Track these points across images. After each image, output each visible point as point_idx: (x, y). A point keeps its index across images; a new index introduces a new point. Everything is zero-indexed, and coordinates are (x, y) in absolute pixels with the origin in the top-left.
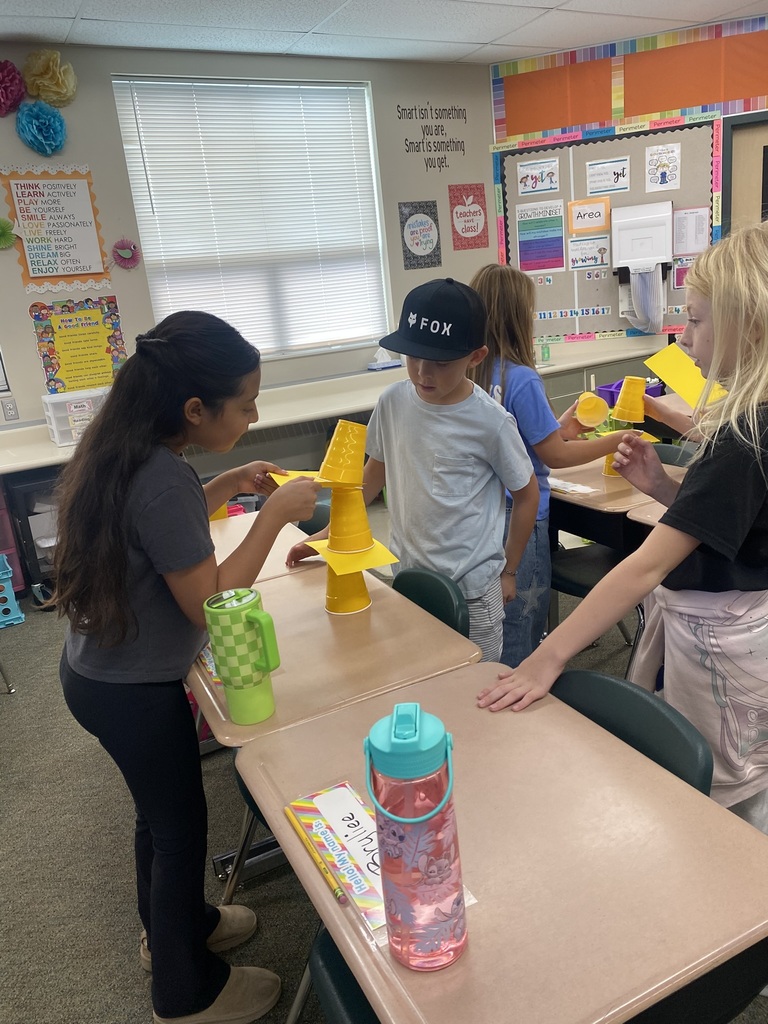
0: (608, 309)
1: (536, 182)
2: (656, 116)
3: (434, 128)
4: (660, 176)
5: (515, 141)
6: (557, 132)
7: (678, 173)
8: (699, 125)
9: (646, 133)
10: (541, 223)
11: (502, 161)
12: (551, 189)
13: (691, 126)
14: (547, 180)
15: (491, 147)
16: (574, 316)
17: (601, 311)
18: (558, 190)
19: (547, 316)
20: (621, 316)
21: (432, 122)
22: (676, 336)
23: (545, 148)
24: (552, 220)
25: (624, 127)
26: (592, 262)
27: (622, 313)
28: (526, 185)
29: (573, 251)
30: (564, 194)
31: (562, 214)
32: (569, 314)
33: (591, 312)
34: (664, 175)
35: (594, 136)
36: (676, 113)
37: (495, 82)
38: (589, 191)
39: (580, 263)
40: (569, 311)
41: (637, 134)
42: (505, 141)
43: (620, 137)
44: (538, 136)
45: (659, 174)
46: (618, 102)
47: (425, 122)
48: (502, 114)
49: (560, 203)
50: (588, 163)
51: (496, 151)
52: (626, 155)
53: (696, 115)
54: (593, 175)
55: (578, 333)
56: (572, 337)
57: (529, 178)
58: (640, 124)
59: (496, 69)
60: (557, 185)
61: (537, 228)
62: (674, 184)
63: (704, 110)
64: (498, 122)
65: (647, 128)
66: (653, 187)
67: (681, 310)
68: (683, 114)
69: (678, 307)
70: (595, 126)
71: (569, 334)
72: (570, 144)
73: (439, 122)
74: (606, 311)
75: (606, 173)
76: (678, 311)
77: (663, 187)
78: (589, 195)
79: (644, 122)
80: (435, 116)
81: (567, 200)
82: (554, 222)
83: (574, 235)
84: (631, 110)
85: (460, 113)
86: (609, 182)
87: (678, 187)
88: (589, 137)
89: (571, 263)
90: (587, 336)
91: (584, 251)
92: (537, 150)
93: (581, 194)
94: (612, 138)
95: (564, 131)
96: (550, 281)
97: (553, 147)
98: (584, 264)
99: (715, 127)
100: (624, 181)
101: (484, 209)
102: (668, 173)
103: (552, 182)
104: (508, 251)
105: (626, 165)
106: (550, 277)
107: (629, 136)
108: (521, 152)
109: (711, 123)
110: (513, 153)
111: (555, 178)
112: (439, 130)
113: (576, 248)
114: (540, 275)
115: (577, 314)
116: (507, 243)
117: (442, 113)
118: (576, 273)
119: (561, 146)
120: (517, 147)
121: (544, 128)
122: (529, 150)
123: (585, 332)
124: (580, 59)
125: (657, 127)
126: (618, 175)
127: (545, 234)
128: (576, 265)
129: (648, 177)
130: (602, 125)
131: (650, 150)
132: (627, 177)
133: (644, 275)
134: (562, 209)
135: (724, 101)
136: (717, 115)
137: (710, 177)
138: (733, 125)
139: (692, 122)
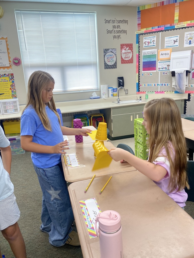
0: (169, 84)
1: (149, 43)
2: (189, 22)
3: (117, 26)
4: (189, 42)
5: (143, 31)
6: (156, 27)
9: (185, 28)
10: (149, 56)
11: (139, 37)
12: (153, 45)
14: (152, 43)
15: (136, 32)
16: (158, 86)
17: (167, 85)
18: (155, 46)
19: (150, 85)
20: (173, 87)
21: (116, 24)
22: (191, 94)
23: (152, 33)
24: (153, 55)
25: (178, 26)
26: (165, 69)
27: (173, 86)
28: (146, 44)
29: (159, 65)
30: (157, 47)
31: (156, 54)
32: (157, 85)
33: (164, 85)
34: (190, 42)
35: (168, 29)
37: (138, 12)
38: (165, 46)
39: (161, 69)
41: (182, 28)
42: (140, 30)
43: (177, 29)
44: (150, 29)
45: (188, 41)
46: (176, 18)
47: (114, 24)
48: (140, 22)
49: (156, 50)
50: (166, 38)
51: (137, 34)
52: (178, 35)
54: (167, 41)
55: (159, 91)
57: (147, 42)
58: (183, 25)
59: (139, 8)
60: (155, 44)
61: (148, 58)
62: (193, 45)
64: (138, 24)
65: (185, 26)
66: (186, 45)
69: (192, 85)
70: (169, 25)
71: (156, 91)
72: (160, 31)
73: (119, 24)
74: (168, 85)
75: (171, 41)
76: (192, 86)
77: (190, 45)
78: (165, 48)
79: (185, 24)
80: (117, 22)
81: (158, 49)
82: (154, 56)
83: (160, 60)
84: (180, 20)
85: (126, 22)
86: (172, 44)
88: (166, 29)
89: (158, 69)
90: (162, 92)
91: (162, 66)
92: (150, 33)
93: (163, 47)
94: (174, 29)
95: (158, 27)
96: (151, 74)
97: (155, 32)
98: (162, 70)
100: (177, 44)
101: (132, 52)
102: (192, 41)
103: (154, 43)
104: (139, 65)
105: (178, 38)
106: (152, 73)
107: (179, 29)
108: (145, 34)
110: (142, 34)
111: (155, 42)
112: (119, 27)
113: (160, 64)
114: (149, 72)
115: (159, 85)
116: (139, 62)
117: (120, 22)
118: (159, 72)
119: (157, 32)
120: (144, 32)
121: (152, 26)
122: (147, 33)
123: (161, 91)
124: (165, 4)
125: (189, 26)
126: (175, 41)
127: (151, 60)
128: (160, 70)
129: (185, 42)
130: (171, 25)
131: (186, 33)
132: (178, 42)
133: (180, 74)
134: (156, 52)
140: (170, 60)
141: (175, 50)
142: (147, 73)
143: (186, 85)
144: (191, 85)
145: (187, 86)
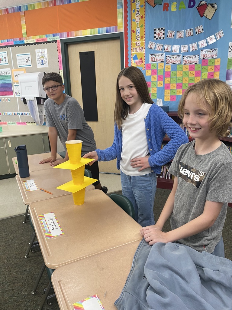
0: (29, 113)
2: (37, 37)
4: (41, 62)
6: (5, 41)
7: (47, 60)
8: (53, 42)
9: (35, 44)
10: (3, 77)
12: (6, 64)
13: (50, 42)
14: (4, 60)
16: (19, 115)
17: (27, 114)
18: (8, 65)
19: (10, 114)
23: (2, 47)
24: (7, 76)
25: (27, 40)
29: (15, 89)
30: (10, 66)
31: (10, 74)
33: (24, 114)
34: (42, 61)
35: (18, 44)
36: (44, 36)
38: (18, 66)
40: (17, 113)
41: (32, 44)
43: (27, 44)
45: (41, 61)
46: (24, 31)
49: (9, 69)
50: (17, 54)
52: (29, 52)
53: (51, 38)
54: (19, 59)
55: (20, 122)
56: (18, 123)
58: (32, 40)
60: (7, 62)
61: (3, 79)
62: (46, 65)
63: (54, 36)
65: (35, 42)
66: (39, 66)
68: (47, 37)
70: (18, 40)
72: (11, 46)
74: (29, 114)
75: (23, 59)
77: (43, 66)
78: (18, 67)
79: (33, 39)
81: (11, 69)
83: (15, 83)
84: (29, 34)
86: (24, 63)
87: (48, 66)
88: (16, 44)
89: (15, 94)
90: (24, 123)
91: (19, 90)
93: (16, 67)
94: (24, 45)
95: (7, 41)
96: (9, 100)
97: (5, 47)
99: (58, 43)
100: (29, 63)
102: (44, 61)
105: (29, 56)
106: (9, 99)
107: (29, 44)
109: (56, 41)
111: (7, 59)
114: (6, 98)
115: (19, 114)
118: (17, 98)
119: (7, 47)
123: (23, 122)
124: (10, 12)
125: (38, 42)
126: (27, 60)
127: (5, 82)
128: (17, 95)
129: (37, 62)
130: (20, 39)
131: (37, 51)
132: (30, 60)
133: (31, 102)
134: (10, 72)
135: (60, 33)
136: (58, 38)
137: (58, 63)
138: (64, 43)
139: (50, 40)
141: (28, 71)
142: (5, 98)
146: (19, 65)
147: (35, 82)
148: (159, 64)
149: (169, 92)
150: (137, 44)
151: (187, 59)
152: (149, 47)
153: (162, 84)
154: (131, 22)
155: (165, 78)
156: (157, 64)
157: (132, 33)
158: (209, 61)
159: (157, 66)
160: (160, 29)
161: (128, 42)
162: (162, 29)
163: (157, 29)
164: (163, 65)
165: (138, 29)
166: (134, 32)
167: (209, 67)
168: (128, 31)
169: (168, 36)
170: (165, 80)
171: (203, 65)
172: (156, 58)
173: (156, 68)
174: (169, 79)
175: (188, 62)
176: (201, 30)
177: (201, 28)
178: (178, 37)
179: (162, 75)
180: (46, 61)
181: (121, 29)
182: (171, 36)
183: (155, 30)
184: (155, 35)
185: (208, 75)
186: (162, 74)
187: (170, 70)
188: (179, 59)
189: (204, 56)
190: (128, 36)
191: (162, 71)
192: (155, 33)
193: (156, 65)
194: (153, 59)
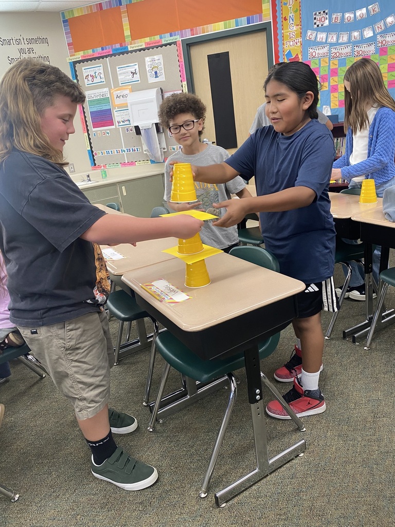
0: (140, 148)
1: (93, 78)
2: (147, 40)
3: (27, 50)
5: (79, 56)
6: (99, 49)
7: (163, 71)
8: (170, 44)
9: (144, 50)
10: (99, 101)
11: (75, 67)
12: (101, 82)
13: (166, 45)
14: (98, 77)
15: (67, 59)
17: (136, 150)
18: (105, 83)
19: (110, 152)
20: (145, 153)
21: (26, 47)
23: (95, 59)
24: (104, 99)
25: (132, 46)
26: (127, 123)
27: (145, 151)
28: (88, 80)
29: (117, 116)
30: (108, 85)
31: (109, 96)
32: (121, 151)
33: (131, 150)
34: (156, 73)
35: (118, 52)
36: (157, 38)
37: (65, 21)
38: (120, 83)
39: (122, 123)
40: (120, 150)
41: (140, 50)
42: (74, 55)
43: (131, 52)
44: (90, 52)
45: (153, 73)
46: (127, 32)
47: (20, 47)
48: (71, 41)
49: (106, 90)
50: (117, 67)
51: (70, 61)
52: (136, 62)
53: (167, 39)
54: (121, 74)
55: (127, 162)
56: (124, 164)
57: (89, 76)
58: (140, 44)
59: (63, 14)
60: (104, 80)
61: (97, 104)
62: (162, 78)
63: (171, 36)
64: (69, 45)
65: (144, 47)
66: (152, 80)
67: (176, 149)
68: (161, 38)
69: (174, 147)
70: (118, 46)
71: (123, 162)
72: (106, 57)
73: (30, 46)
74: (138, 150)
75: (128, 73)
76: (174, 149)
77: (157, 80)
78: (120, 85)
79: (141, 43)
80: (26, 42)
81: (110, 88)
82: (106, 100)
83: (116, 108)
84: (135, 36)
85: (44, 41)
86: (129, 77)
87: (164, 79)
88: (115, 52)
89: (117, 123)
90: (132, 164)
91: (123, 117)
92: (91, 60)
93: (117, 85)
94: (127, 52)
95: (103, 49)
96: (108, 133)
97: (99, 58)
98: (124, 124)
99: (178, 45)
100: (137, 77)
102: (158, 72)
103: (101, 78)
104: (85, 117)
105: (137, 67)
106: (108, 131)
107: (135, 51)
108: (83, 61)
109: (175, 43)
110: (79, 62)
111: (102, 76)
112: (30, 50)
113: (118, 115)
114: (103, 130)
115: (124, 151)
116: (84, 113)
117: (30, 41)
118: (120, 129)
119: (103, 57)
120: (80, 59)
121: (93, 48)
122: (87, 60)
123: (130, 161)
124: (104, 8)
125: (149, 46)
126: (133, 73)
127: (102, 107)
128: (120, 124)
129: (148, 74)
130: (121, 45)
131: (147, 59)
132: (138, 74)
133: (147, 130)
134: (108, 93)
135: (180, 30)
136: (178, 38)
137: (180, 74)
138: (187, 44)
139: (166, 42)
140: (128, 107)
141: (135, 88)
142: (101, 131)
143: (164, 149)
144: (172, 147)
145: (166, 150)
146: (122, 81)
147: (153, 102)
148: (322, 60)
149: (337, 96)
150: (291, 35)
151: (359, 49)
152: (308, 38)
153: (327, 86)
154: (282, 6)
155: (331, 78)
156: (320, 60)
157: (284, 21)
158: (389, 49)
159: (320, 63)
160: (322, 12)
161: (277, 34)
162: (324, 12)
163: (318, 13)
164: (327, 61)
165: (291, 15)
166: (285, 19)
167: (389, 56)
168: (278, 20)
169: (333, 22)
170: (331, 81)
171: (381, 55)
172: (317, 52)
173: (318, 66)
174: (336, 78)
175: (361, 53)
176: (377, 10)
177: (376, 6)
178: (346, 21)
179: (326, 75)
180: (162, 73)
181: (267, 17)
182: (336, 20)
183: (316, 14)
184: (315, 21)
185: (388, 67)
186: (327, 73)
187: (337, 67)
188: (348, 50)
189: (382, 43)
190: (278, 26)
191: (327, 69)
192: (315, 19)
193: (317, 62)
194: (314, 54)
